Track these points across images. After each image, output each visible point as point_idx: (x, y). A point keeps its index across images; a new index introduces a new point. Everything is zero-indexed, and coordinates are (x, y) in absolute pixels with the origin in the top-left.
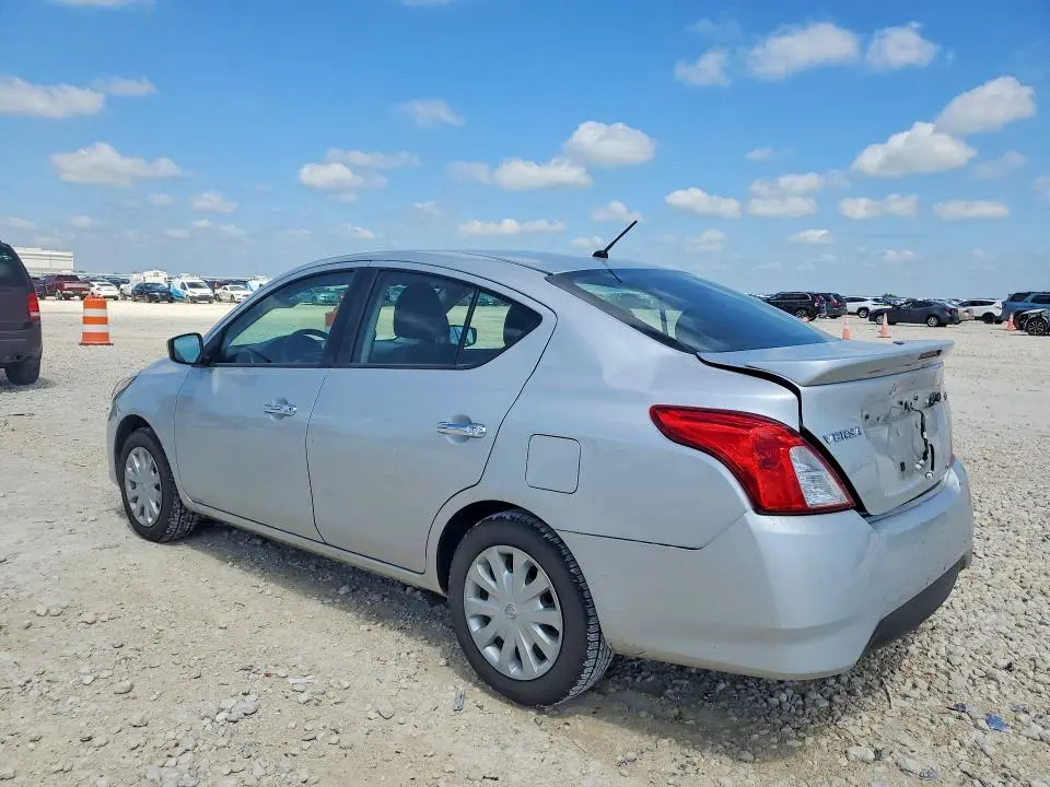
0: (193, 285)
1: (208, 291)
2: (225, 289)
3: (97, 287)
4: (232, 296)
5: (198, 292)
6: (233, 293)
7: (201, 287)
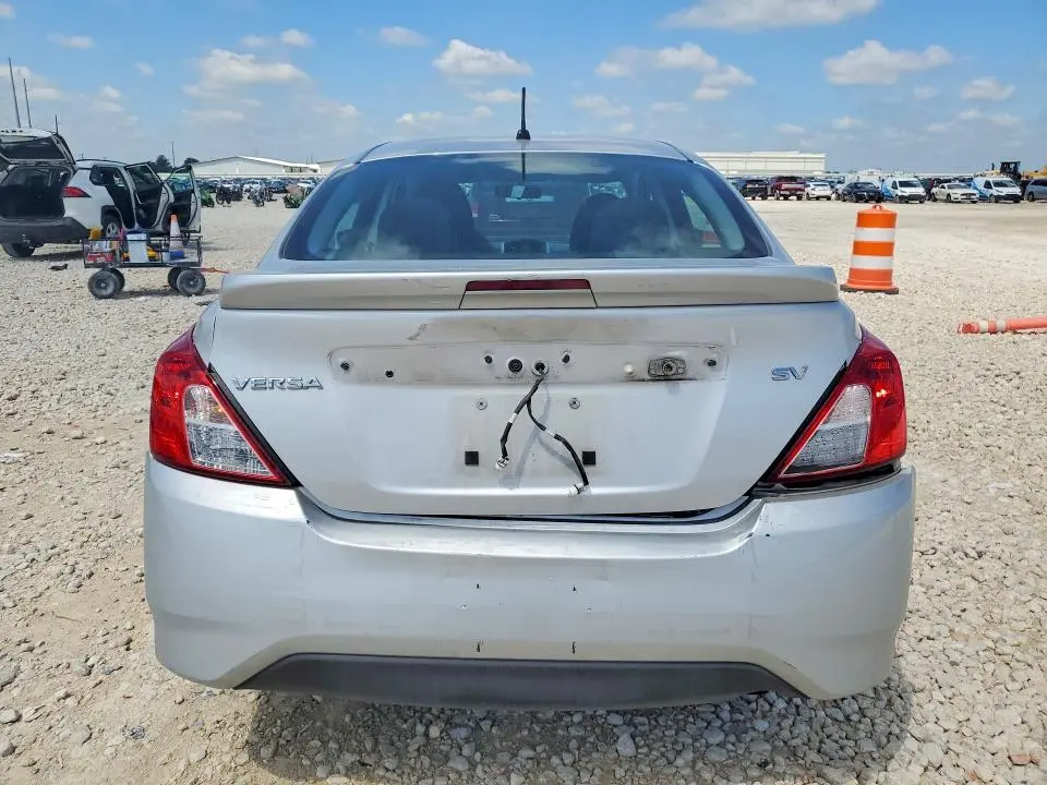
0: (905, 184)
1: (920, 191)
2: (943, 187)
3: (812, 187)
4: (949, 195)
5: (908, 191)
6: (950, 191)
7: (915, 186)
